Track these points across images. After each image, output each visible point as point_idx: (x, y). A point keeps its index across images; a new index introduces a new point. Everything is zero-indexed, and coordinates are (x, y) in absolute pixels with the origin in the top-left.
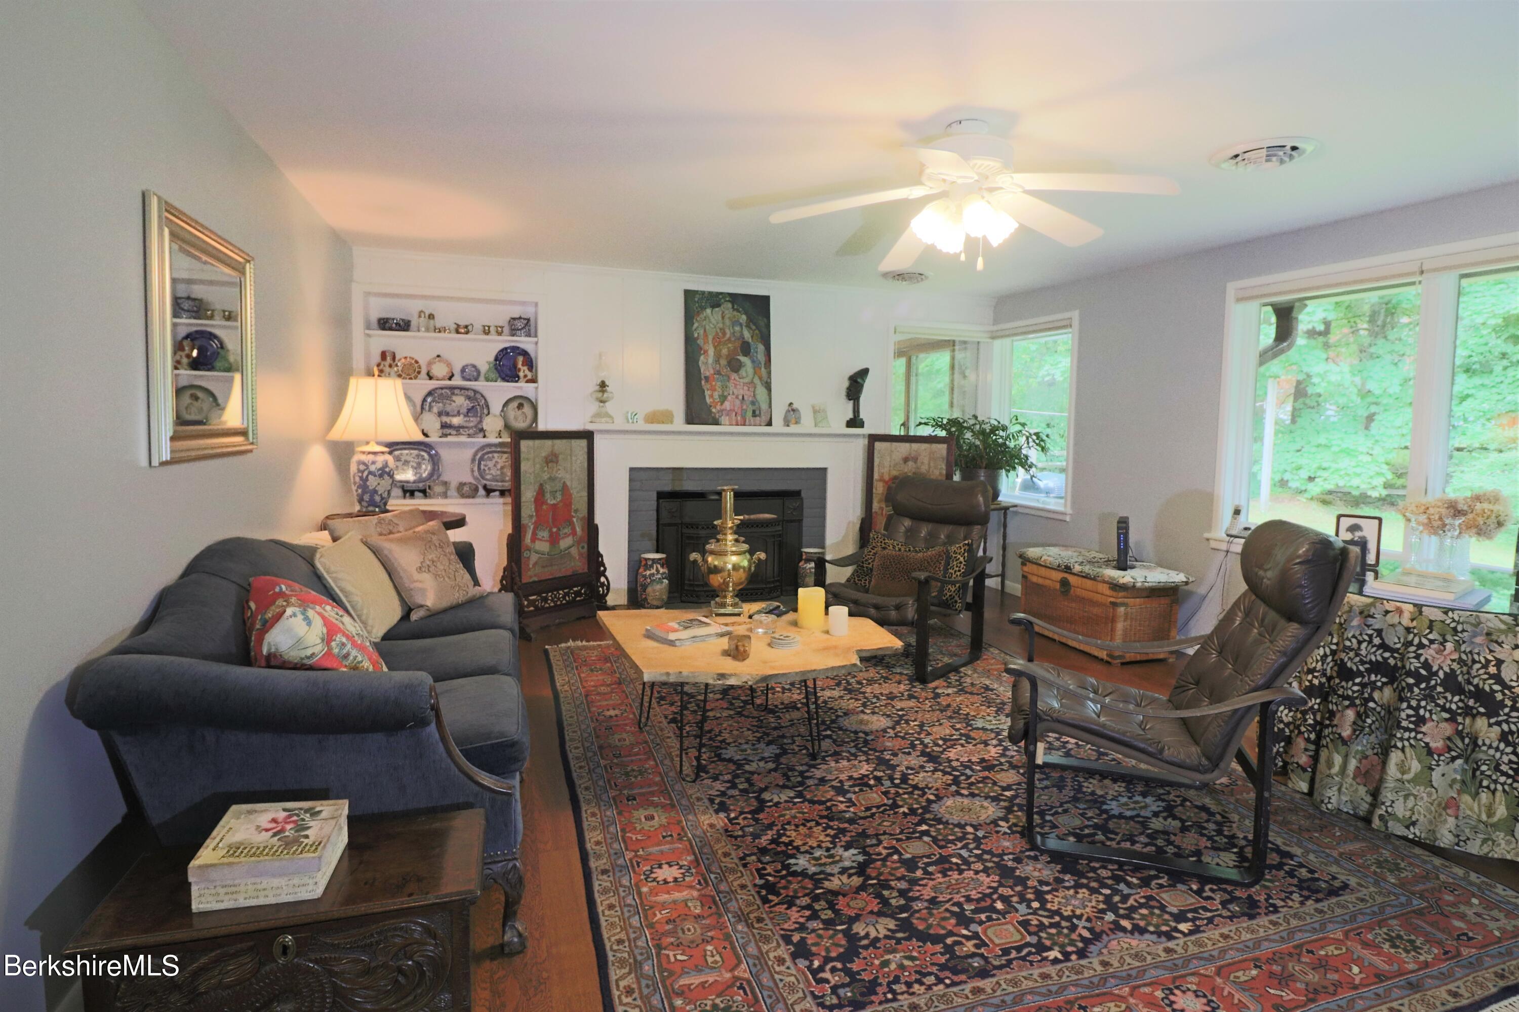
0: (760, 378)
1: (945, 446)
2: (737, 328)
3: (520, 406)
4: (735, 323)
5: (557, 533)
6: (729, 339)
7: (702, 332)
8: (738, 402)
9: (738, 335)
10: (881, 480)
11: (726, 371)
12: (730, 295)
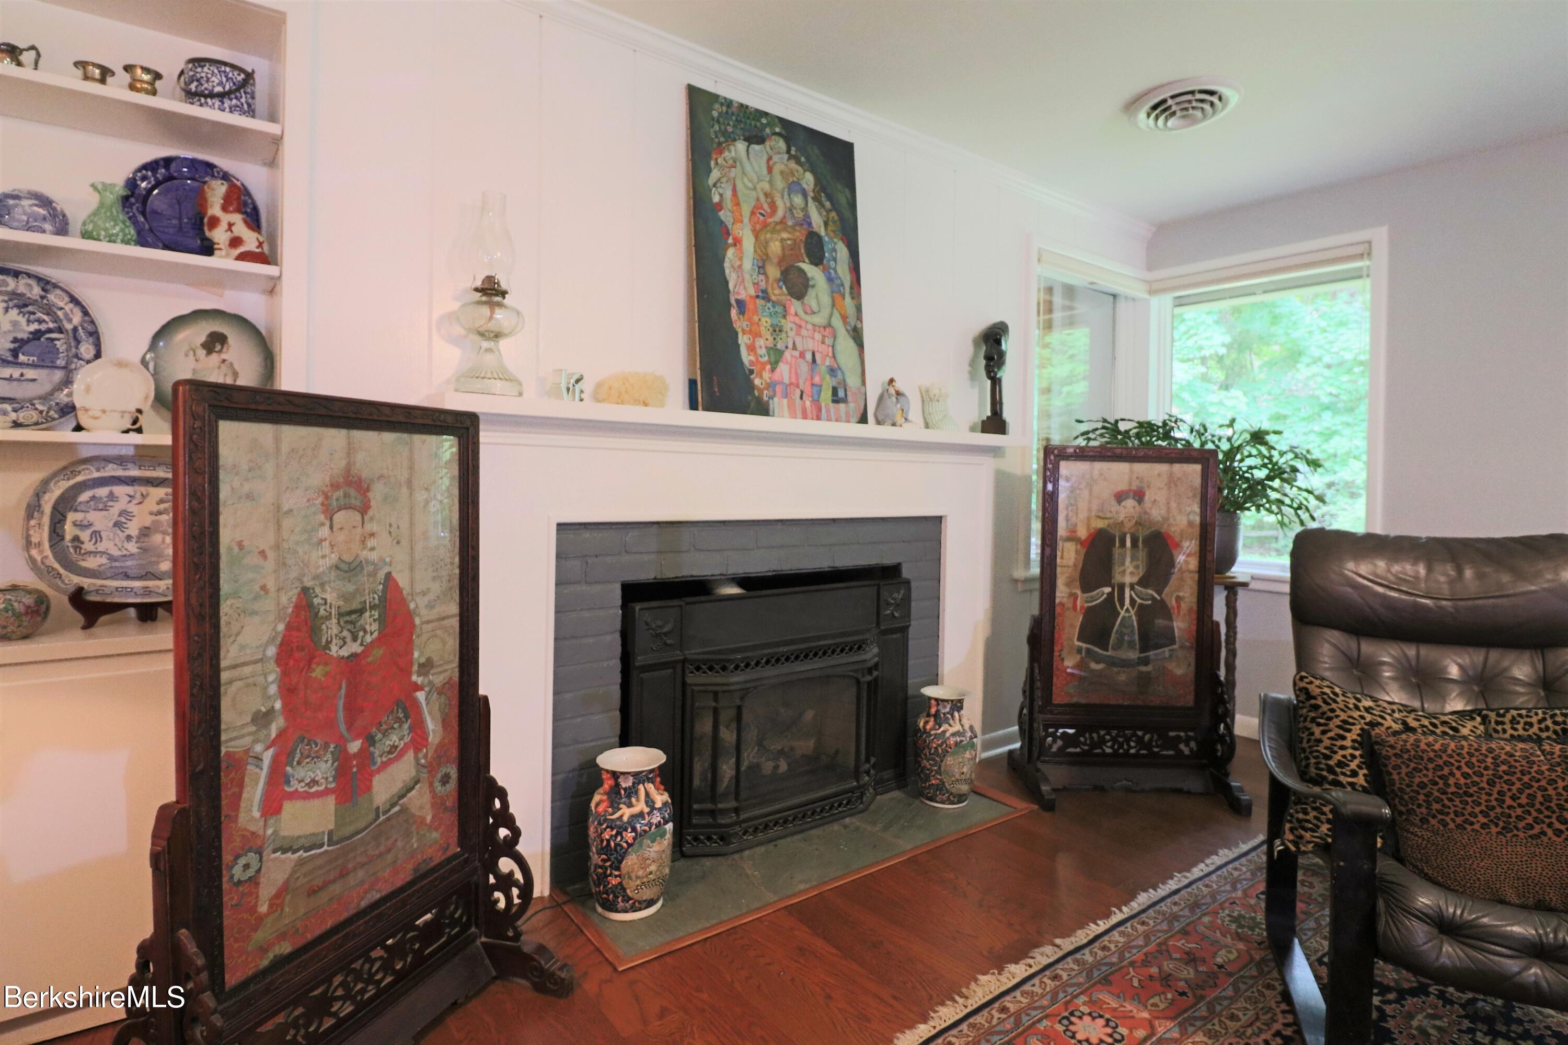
0: (844, 318)
1: (1198, 467)
2: (798, 200)
3: (215, 342)
4: (794, 187)
5: (365, 755)
6: (782, 221)
7: (728, 194)
8: (804, 368)
9: (799, 214)
10: (1072, 537)
11: (779, 293)
12: (786, 124)
